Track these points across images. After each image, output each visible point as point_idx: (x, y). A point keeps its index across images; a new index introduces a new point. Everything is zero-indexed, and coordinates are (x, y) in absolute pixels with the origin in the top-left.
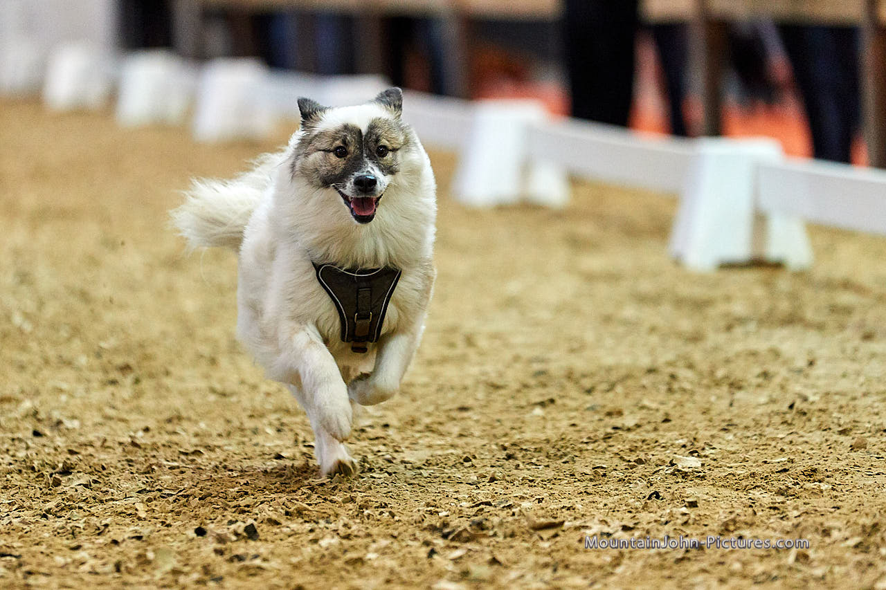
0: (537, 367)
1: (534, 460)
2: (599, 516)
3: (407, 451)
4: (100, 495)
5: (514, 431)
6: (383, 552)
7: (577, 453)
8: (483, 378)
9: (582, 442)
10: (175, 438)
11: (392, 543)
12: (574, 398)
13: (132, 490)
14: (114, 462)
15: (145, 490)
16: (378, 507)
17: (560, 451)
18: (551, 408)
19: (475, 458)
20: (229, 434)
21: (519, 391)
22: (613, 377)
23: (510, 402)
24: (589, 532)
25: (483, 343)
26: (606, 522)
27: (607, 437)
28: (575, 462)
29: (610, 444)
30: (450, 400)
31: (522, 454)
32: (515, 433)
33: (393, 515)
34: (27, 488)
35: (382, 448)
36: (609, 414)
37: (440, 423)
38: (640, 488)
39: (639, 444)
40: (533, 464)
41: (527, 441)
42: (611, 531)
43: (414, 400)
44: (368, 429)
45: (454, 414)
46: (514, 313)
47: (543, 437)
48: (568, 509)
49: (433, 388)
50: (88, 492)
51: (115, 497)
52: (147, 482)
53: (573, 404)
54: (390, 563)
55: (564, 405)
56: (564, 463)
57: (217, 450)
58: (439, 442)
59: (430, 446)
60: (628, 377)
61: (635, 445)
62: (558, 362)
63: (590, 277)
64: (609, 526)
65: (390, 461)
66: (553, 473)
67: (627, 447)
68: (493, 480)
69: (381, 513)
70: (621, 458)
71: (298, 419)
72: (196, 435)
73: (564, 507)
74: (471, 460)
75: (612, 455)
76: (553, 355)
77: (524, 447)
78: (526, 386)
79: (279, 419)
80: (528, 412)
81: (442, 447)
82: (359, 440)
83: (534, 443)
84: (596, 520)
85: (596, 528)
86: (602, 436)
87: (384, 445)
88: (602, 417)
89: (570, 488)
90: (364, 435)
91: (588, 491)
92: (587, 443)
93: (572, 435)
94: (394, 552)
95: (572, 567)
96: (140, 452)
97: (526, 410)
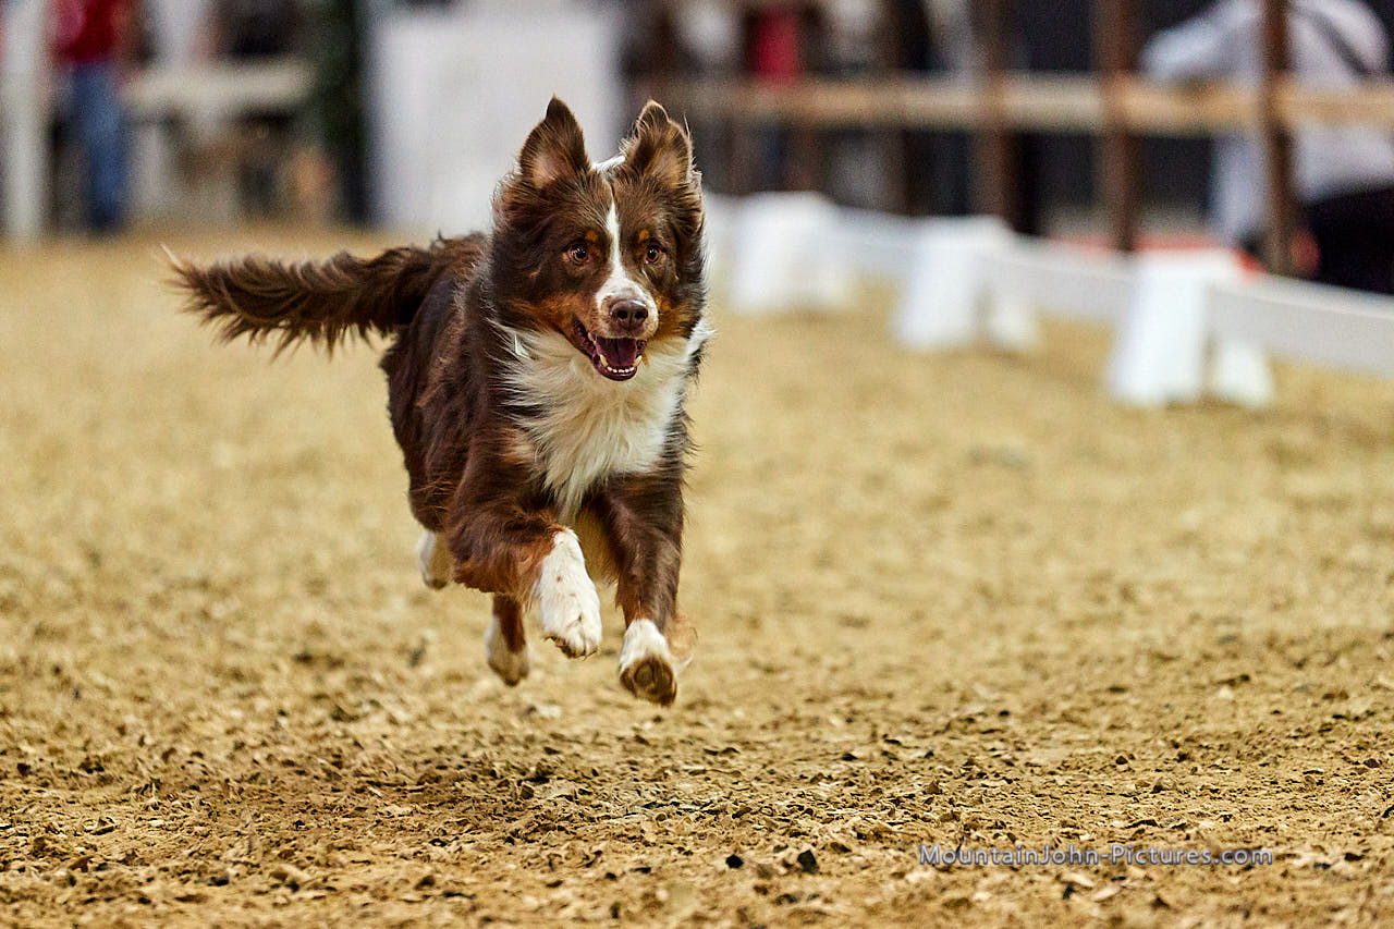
0: (1223, 630)
1: (1218, 762)
2: (1312, 840)
3: (1034, 750)
4: (590, 812)
5: (1189, 721)
6: (998, 890)
7: (1281, 752)
8: (1146, 646)
9: (1289, 737)
10: (698, 731)
11: (1012, 878)
12: (1279, 674)
13: (637, 804)
14: (611, 764)
15: (654, 803)
16: (991, 828)
17: (1253, 748)
18: (1244, 687)
19: (1132, 758)
20: (776, 725)
21: (1197, 664)
22: (1335, 645)
23: (1185, 680)
24: (1297, 863)
25: (1146, 597)
26: (1322, 849)
27: (1325, 729)
28: (1277, 764)
29: (1328, 739)
30: (1099, 677)
31: (1201, 754)
32: (1192, 725)
33: (1013, 838)
34: (484, 800)
35: (997, 744)
36: (1329, 697)
37: (1084, 710)
38: (1372, 800)
39: (1373, 738)
40: (1217, 767)
41: (1208, 734)
42: (1329, 861)
43: (1045, 677)
44: (979, 719)
45: (1103, 697)
46: (1192, 555)
47: (1232, 729)
48: (1268, 830)
49: (1074, 660)
50: (573, 807)
51: (611, 814)
52: (658, 792)
53: (1277, 683)
54: (1008, 905)
55: (1264, 684)
56: (1264, 765)
57: (759, 747)
58: (1081, 737)
59: (1068, 743)
60: (1355, 644)
61: (1366, 739)
62: (1255, 624)
63: (1301, 505)
64: (1326, 854)
65: (1009, 764)
66: (1246, 780)
67: (1354, 743)
68: (1158, 789)
69: (997, 835)
70: (1345, 758)
71: (878, 704)
72: (730, 727)
73: (1261, 828)
74: (1127, 762)
75: (1332, 755)
76: (1249, 614)
77: (1205, 744)
78: (1207, 657)
79: (849, 705)
80: (1210, 694)
81: (1085, 744)
82: (965, 734)
83: (1219, 737)
84: (1307, 846)
85: (1307, 857)
86: (1317, 728)
87: (1002, 740)
88: (1317, 700)
89: (1270, 802)
90: (972, 727)
91: (1296, 804)
92: (1295, 738)
93: (1273, 725)
94: (1014, 891)
95: (1271, 911)
96: (648, 751)
97: (1208, 691)
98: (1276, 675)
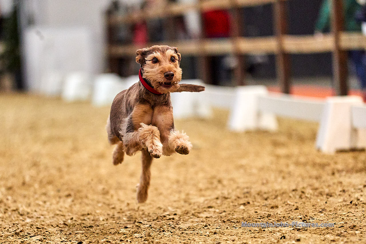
0: (246, 190)
1: (235, 226)
3: (182, 224)
5: (229, 215)
8: (221, 195)
12: (260, 201)
14: (55, 231)
15: (64, 241)
18: (248, 206)
19: (210, 225)
20: (107, 220)
21: (235, 200)
23: (231, 204)
25: (225, 182)
30: (206, 204)
36: (272, 207)
37: (199, 213)
41: (234, 219)
44: (167, 216)
45: (206, 209)
47: (242, 217)
53: (258, 204)
55: (254, 204)
58: (197, 220)
59: (192, 222)
60: (283, 193)
61: (280, 218)
62: (256, 188)
65: (173, 228)
67: (277, 219)
68: (215, 233)
72: (93, 220)
74: (207, 226)
77: (232, 221)
78: (239, 198)
79: (129, 214)
82: (162, 220)
83: (237, 219)
87: (172, 222)
88: (269, 209)
92: (260, 219)
93: (254, 215)
96: (67, 227)
97: (237, 207)
98: (258, 202)
